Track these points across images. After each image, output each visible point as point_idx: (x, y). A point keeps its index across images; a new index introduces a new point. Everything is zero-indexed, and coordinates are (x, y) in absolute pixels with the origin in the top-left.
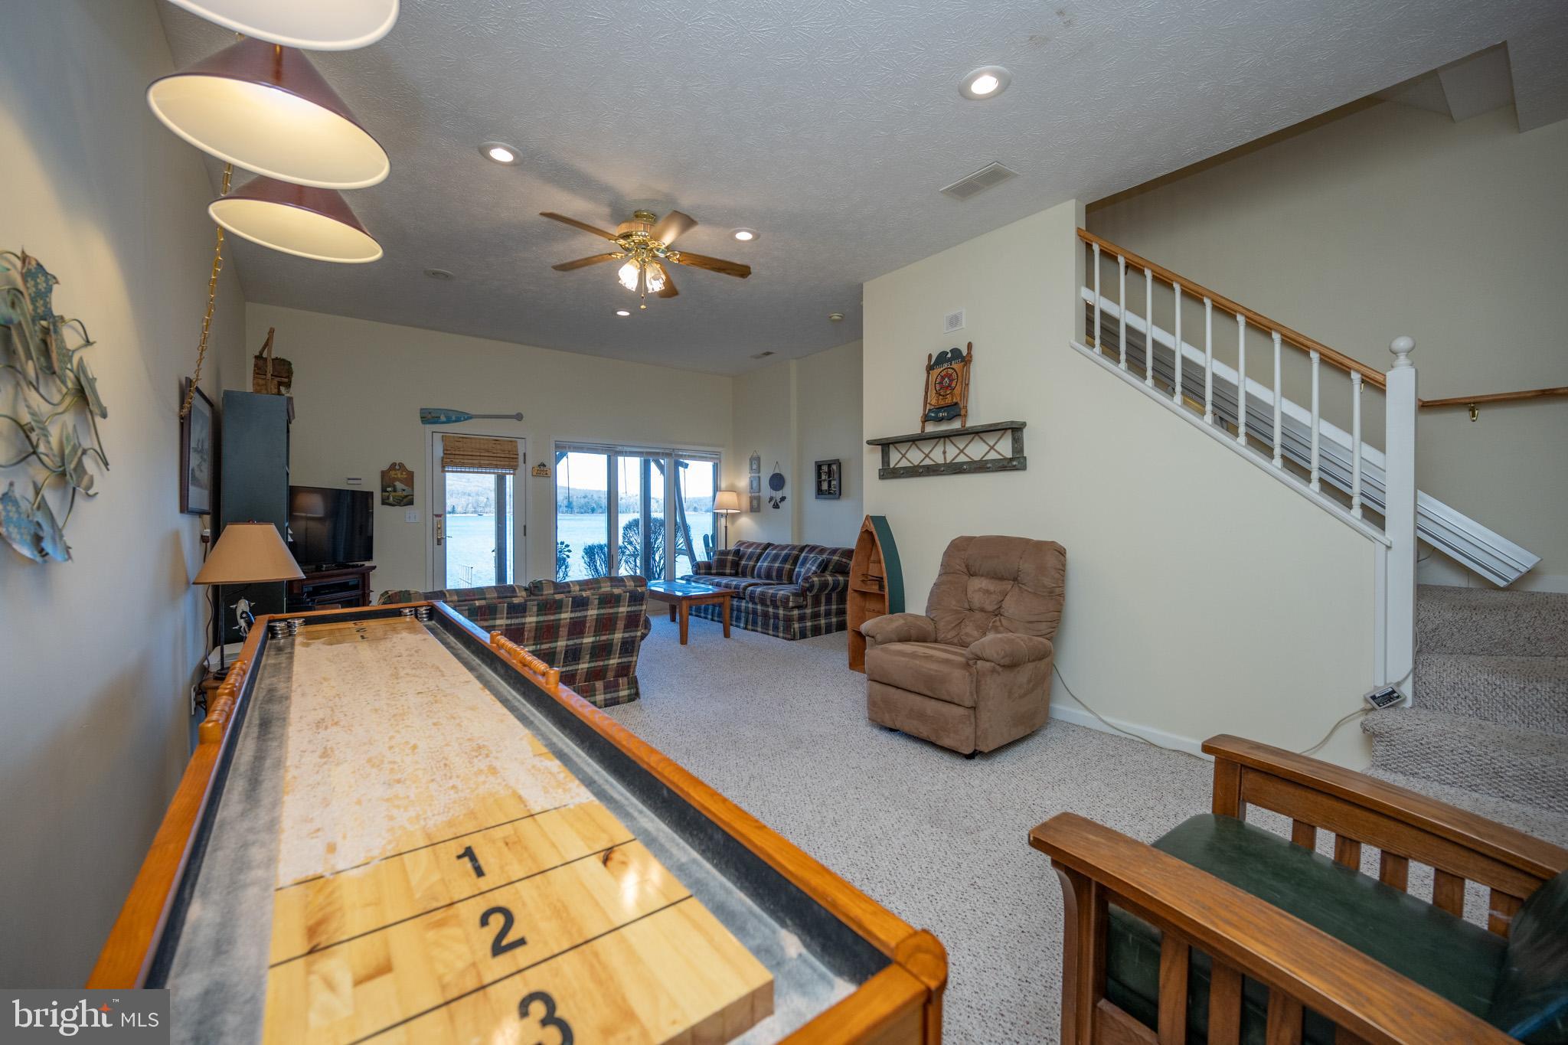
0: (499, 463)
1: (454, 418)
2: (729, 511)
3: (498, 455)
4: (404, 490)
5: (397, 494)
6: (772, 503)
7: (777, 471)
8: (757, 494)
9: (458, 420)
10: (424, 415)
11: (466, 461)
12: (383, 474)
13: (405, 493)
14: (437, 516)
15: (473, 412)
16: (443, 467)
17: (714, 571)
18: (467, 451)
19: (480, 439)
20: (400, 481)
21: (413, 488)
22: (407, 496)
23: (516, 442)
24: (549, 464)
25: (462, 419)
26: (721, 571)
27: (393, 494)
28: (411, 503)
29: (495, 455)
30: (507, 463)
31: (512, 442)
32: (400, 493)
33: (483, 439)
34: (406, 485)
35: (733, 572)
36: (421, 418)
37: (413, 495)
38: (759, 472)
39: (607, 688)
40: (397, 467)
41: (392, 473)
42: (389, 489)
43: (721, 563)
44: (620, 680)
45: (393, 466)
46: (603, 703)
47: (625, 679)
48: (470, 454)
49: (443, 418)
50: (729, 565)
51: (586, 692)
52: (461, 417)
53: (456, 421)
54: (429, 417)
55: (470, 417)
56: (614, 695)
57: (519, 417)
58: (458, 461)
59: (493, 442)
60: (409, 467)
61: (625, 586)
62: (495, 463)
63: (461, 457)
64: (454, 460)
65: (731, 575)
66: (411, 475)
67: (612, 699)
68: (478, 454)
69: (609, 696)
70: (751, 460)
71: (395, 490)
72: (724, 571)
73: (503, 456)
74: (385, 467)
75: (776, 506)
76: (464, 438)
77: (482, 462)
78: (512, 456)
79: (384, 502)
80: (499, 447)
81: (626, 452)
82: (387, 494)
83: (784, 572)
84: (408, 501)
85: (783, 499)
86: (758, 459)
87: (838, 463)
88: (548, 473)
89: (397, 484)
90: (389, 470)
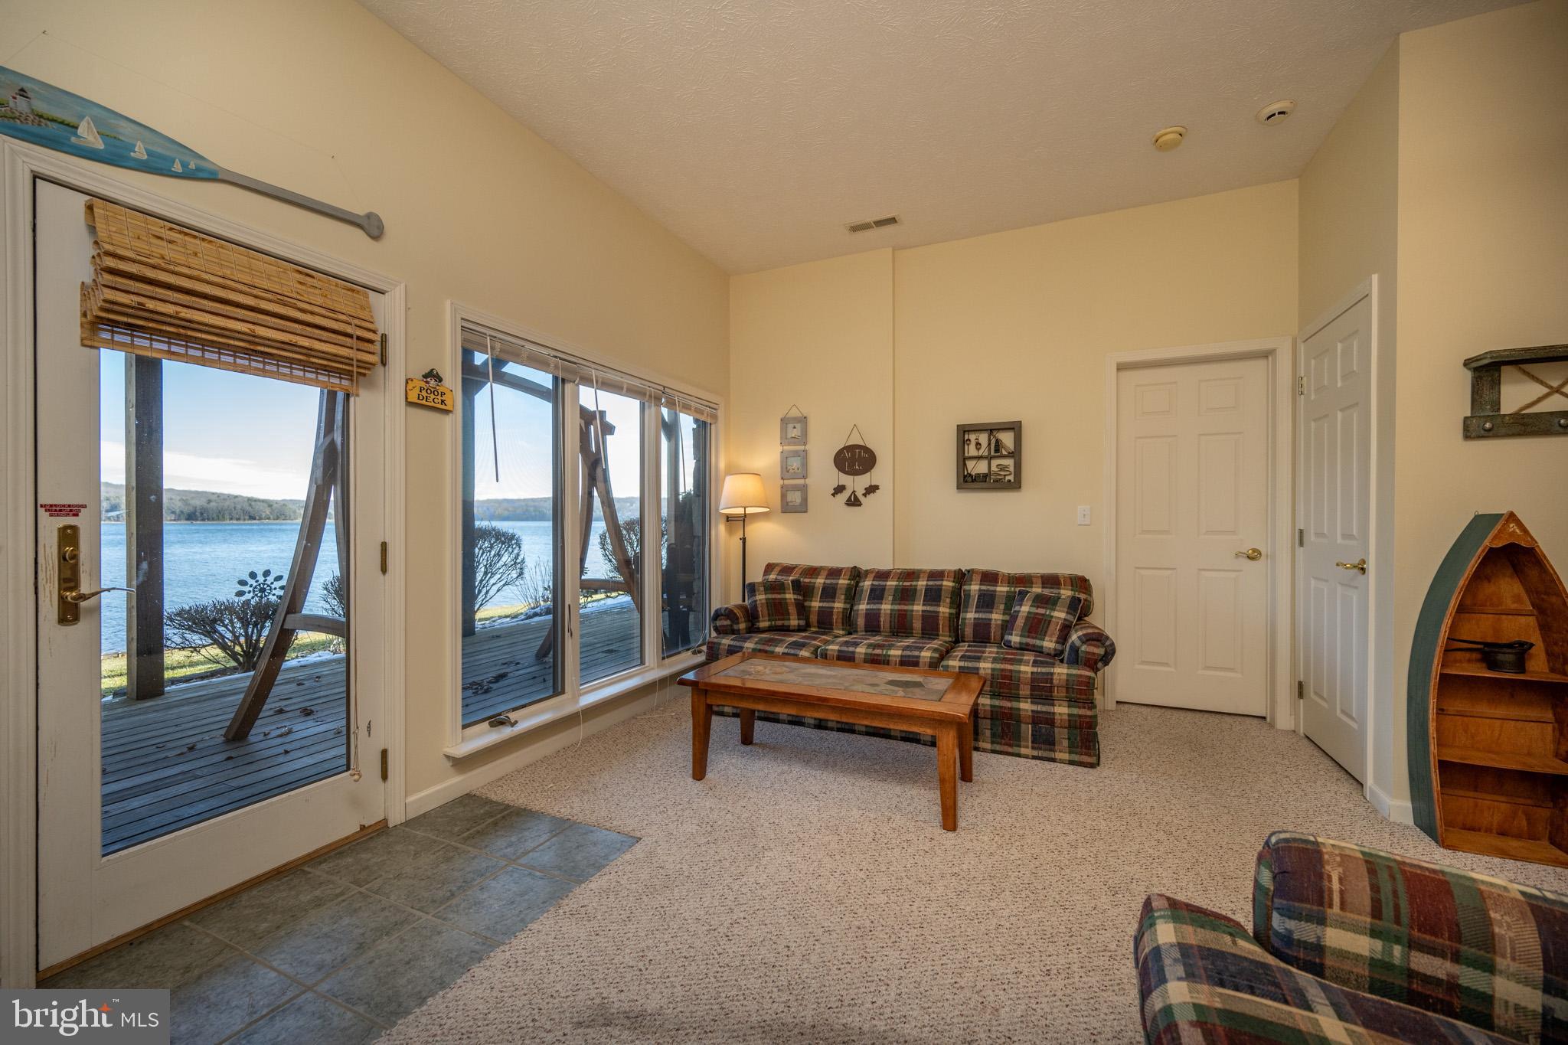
2: (749, 510)
3: (318, 320)
6: (845, 495)
7: (855, 440)
8: (802, 481)
17: (764, 624)
26: (779, 623)
29: (306, 317)
30: (344, 352)
35: (802, 623)
38: (805, 444)
43: (778, 608)
50: (792, 610)
65: (800, 629)
70: (785, 422)
72: (786, 623)
73: (333, 325)
75: (854, 502)
80: (315, 297)
83: (941, 622)
85: (872, 489)
86: (803, 420)
87: (1015, 428)
88: (450, 403)
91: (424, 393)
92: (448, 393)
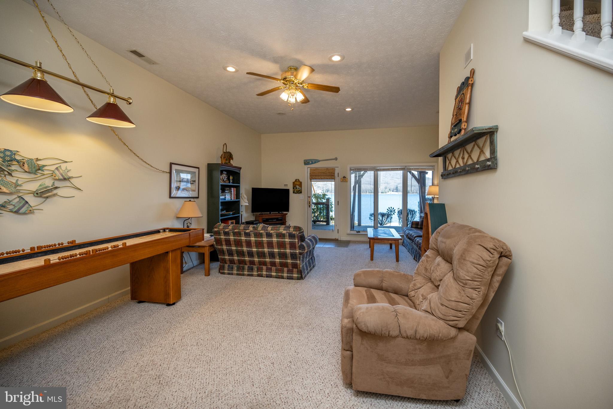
0: (328, 177)
1: (314, 162)
2: (435, 196)
3: (327, 174)
5: (297, 190)
9: (315, 163)
10: (305, 162)
11: (316, 177)
12: (294, 183)
13: (299, 189)
14: (309, 197)
16: (311, 180)
18: (317, 174)
19: (322, 169)
20: (298, 185)
21: (302, 188)
22: (299, 190)
23: (335, 169)
24: (348, 177)
27: (296, 190)
28: (301, 193)
29: (326, 174)
30: (330, 177)
31: (334, 169)
32: (298, 189)
33: (323, 169)
34: (300, 187)
37: (302, 190)
39: (289, 271)
40: (297, 181)
41: (295, 182)
42: (295, 188)
44: (294, 270)
45: (296, 180)
46: (286, 277)
47: (296, 270)
48: (318, 174)
49: (310, 163)
51: (280, 271)
52: (316, 161)
53: (314, 163)
54: (306, 163)
55: (318, 161)
56: (291, 275)
57: (336, 159)
58: (314, 177)
59: (326, 169)
60: (301, 181)
61: (290, 231)
62: (326, 177)
63: (315, 176)
64: (313, 177)
66: (301, 183)
67: (290, 276)
68: (320, 174)
69: (289, 275)
71: (296, 188)
73: (329, 174)
74: (294, 181)
76: (316, 169)
77: (322, 177)
78: (332, 174)
79: (294, 193)
80: (328, 171)
81: (381, 169)
82: (294, 190)
84: (300, 192)
88: (347, 180)
89: (297, 186)
90: (295, 181)
91: (343, 180)
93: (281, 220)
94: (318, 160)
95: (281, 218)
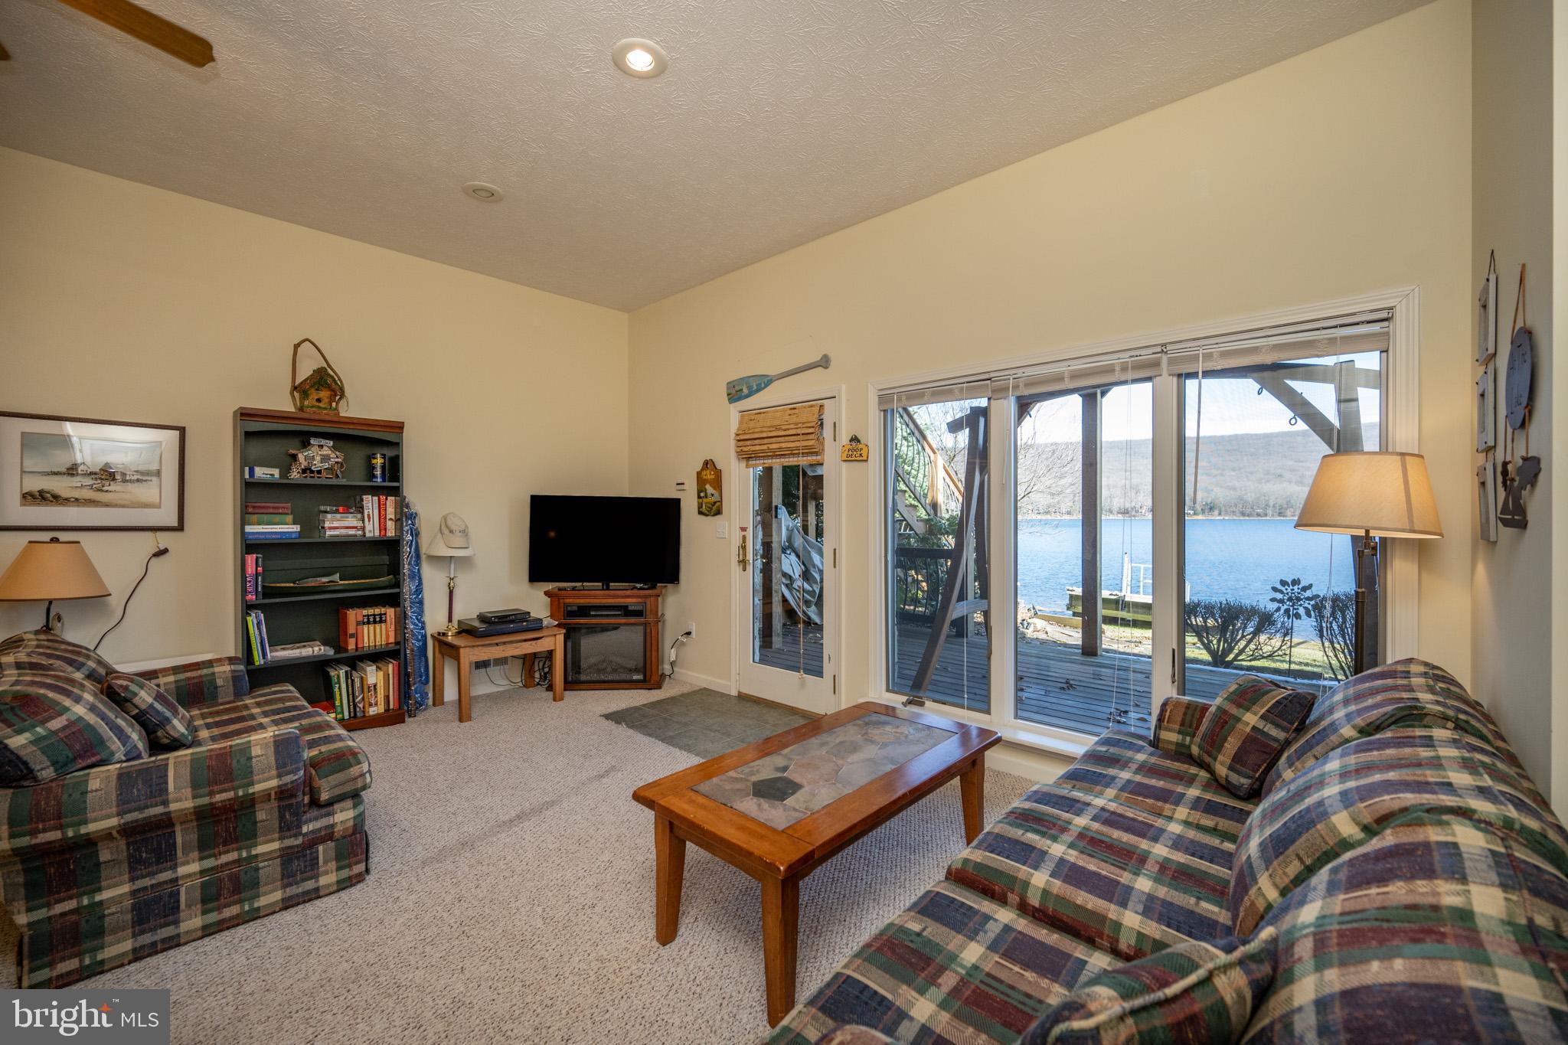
1: (755, 387)
4: (713, 495)
9: (758, 389)
10: (730, 391)
12: (699, 475)
13: (715, 499)
14: (744, 530)
15: (772, 371)
19: (774, 411)
20: (712, 483)
21: (721, 492)
22: (715, 503)
24: (869, 437)
25: (763, 386)
27: (706, 500)
28: (719, 512)
29: (786, 433)
31: (816, 409)
32: (711, 500)
33: (777, 411)
34: (715, 488)
36: (728, 395)
37: (721, 501)
40: (709, 465)
41: (704, 473)
42: (702, 494)
45: (707, 462)
49: (746, 391)
52: (762, 383)
53: (756, 392)
54: (735, 393)
55: (768, 381)
57: (824, 362)
58: (747, 449)
59: (789, 412)
60: (718, 466)
66: (718, 474)
71: (708, 495)
74: (700, 467)
79: (700, 511)
80: (793, 419)
82: (701, 500)
84: (717, 509)
88: (865, 455)
89: (708, 487)
90: (702, 470)
91: (850, 453)
92: (865, 449)
93: (639, 613)
94: (767, 376)
95: (640, 608)
